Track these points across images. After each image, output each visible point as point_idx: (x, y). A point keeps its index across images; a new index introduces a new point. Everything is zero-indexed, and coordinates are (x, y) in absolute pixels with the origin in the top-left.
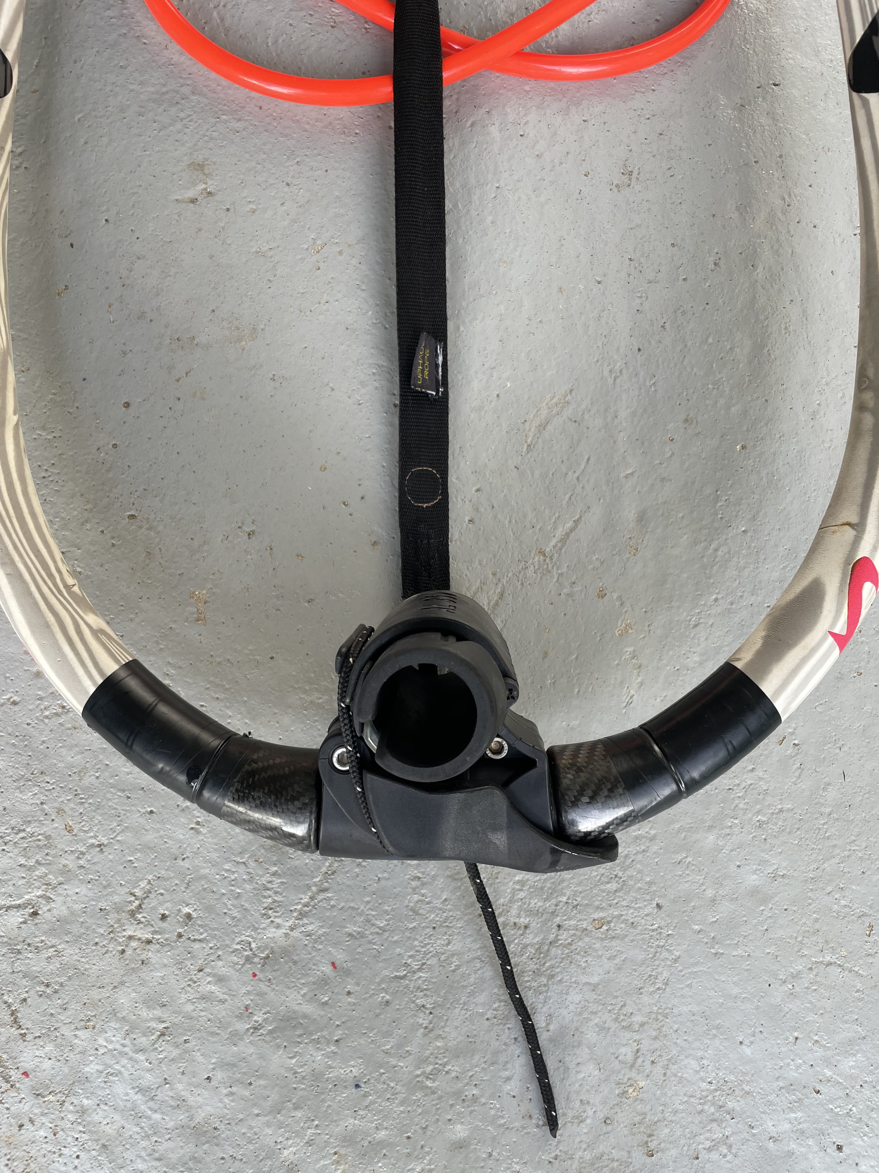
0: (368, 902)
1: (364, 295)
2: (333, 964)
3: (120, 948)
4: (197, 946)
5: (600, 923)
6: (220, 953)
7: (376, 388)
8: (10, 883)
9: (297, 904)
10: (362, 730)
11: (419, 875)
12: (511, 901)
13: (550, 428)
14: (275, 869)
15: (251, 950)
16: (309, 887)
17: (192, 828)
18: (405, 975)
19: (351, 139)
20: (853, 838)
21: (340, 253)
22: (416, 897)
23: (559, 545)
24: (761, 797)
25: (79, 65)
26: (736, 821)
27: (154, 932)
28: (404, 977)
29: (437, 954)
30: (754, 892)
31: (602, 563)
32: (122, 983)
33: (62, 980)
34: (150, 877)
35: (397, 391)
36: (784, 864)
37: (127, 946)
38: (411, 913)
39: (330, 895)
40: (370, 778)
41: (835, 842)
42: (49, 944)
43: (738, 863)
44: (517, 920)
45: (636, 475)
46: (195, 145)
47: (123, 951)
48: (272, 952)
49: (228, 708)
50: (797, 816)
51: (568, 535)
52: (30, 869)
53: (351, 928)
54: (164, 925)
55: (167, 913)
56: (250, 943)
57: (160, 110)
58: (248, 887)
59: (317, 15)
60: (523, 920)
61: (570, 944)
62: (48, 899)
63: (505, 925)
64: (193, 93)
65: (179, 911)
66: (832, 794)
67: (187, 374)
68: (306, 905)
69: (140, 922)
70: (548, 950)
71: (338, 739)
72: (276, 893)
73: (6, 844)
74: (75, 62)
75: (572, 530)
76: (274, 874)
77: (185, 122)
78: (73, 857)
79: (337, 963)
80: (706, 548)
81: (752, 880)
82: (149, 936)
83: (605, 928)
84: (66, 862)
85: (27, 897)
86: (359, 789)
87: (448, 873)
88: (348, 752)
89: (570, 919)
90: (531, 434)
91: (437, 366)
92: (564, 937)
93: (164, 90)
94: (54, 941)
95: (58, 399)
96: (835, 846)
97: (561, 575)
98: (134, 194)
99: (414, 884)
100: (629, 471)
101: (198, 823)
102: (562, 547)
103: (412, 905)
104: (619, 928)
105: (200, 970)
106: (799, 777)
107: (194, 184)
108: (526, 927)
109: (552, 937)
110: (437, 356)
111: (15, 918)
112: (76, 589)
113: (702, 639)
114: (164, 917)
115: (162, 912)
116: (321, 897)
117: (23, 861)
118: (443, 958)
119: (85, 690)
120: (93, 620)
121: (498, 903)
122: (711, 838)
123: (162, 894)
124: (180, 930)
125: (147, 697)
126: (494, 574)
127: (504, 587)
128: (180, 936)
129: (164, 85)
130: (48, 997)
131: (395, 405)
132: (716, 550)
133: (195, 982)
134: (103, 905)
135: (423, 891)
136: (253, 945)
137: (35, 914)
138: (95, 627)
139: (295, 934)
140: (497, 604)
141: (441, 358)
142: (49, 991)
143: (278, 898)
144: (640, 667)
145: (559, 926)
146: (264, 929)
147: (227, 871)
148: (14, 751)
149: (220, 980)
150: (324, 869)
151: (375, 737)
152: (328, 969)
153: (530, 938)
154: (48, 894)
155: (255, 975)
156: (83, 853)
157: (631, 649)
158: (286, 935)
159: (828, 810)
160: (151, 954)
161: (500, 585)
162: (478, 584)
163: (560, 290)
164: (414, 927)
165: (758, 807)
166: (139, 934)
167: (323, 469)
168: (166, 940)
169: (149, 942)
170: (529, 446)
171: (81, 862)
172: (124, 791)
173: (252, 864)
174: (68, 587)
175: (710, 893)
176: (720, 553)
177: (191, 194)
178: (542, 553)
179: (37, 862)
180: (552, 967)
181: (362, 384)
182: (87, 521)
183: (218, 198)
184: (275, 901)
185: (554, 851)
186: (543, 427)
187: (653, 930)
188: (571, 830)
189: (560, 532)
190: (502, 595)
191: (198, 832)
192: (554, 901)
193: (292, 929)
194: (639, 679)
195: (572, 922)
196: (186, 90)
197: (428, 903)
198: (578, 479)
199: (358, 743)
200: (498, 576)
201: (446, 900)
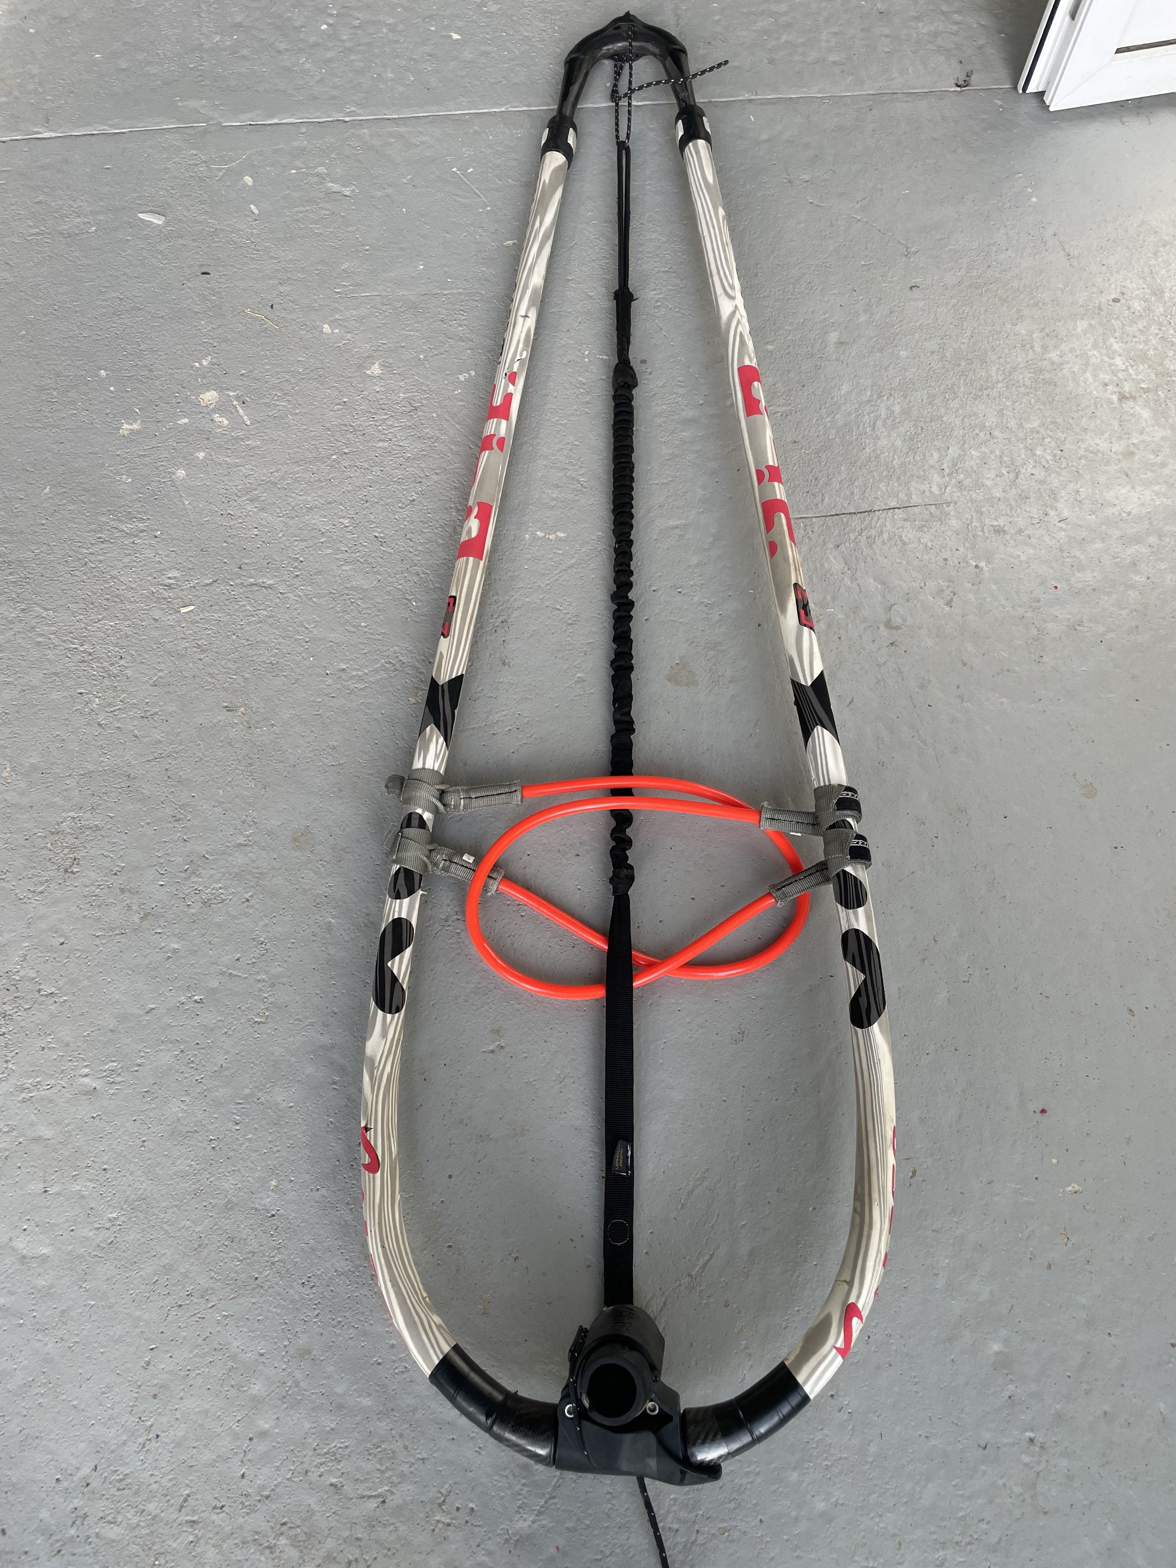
0: (580, 1507)
1: (586, 1108)
2: (557, 1548)
3: (432, 1528)
4: (477, 1529)
5: (724, 1530)
6: (490, 1535)
7: (592, 1167)
8: (371, 1481)
9: (537, 1506)
10: (581, 1395)
11: (611, 1491)
12: (668, 1512)
13: (694, 1193)
14: (524, 1481)
15: (508, 1534)
16: (544, 1495)
17: (476, 1451)
18: (601, 1559)
19: (581, 1013)
20: (887, 1480)
21: (574, 1083)
22: (609, 1506)
23: (701, 1271)
24: (827, 1448)
25: (434, 972)
26: (811, 1464)
27: (452, 1519)
28: (600, 1560)
29: (621, 1546)
30: (823, 1514)
31: (727, 1284)
32: (433, 1551)
33: (398, 1546)
34: (451, 1482)
35: (604, 1169)
36: (843, 1496)
37: (436, 1527)
38: (605, 1516)
39: (556, 1501)
40: (585, 1423)
41: (875, 1482)
42: (391, 1522)
43: (813, 1494)
44: (671, 1526)
45: (748, 1225)
46: (495, 1018)
47: (433, 1530)
48: (521, 1537)
49: (499, 1372)
50: (851, 1463)
51: (706, 1264)
52: (383, 1472)
53: (569, 1524)
54: (457, 1514)
55: (460, 1506)
56: (508, 1530)
57: (477, 998)
58: (508, 1492)
59: (564, 941)
60: (675, 1526)
61: (705, 1544)
62: (392, 1493)
63: (664, 1528)
64: (495, 988)
65: (467, 1505)
66: (873, 1448)
67: (485, 1157)
68: (542, 1507)
69: (444, 1511)
70: (691, 1547)
71: (567, 1400)
72: (525, 1497)
73: (370, 1455)
74: (432, 970)
75: (708, 1261)
76: (524, 1485)
77: (490, 1005)
78: (407, 1466)
79: (560, 1547)
80: (792, 1275)
81: (821, 1506)
82: (449, 1521)
83: (726, 1534)
84: (403, 1469)
85: (380, 1490)
86: (578, 1429)
87: (629, 1490)
88: (573, 1406)
89: (704, 1527)
90: (684, 1197)
91: (628, 1157)
92: (701, 1538)
93: (479, 986)
94: (394, 1521)
95: (413, 1173)
96: (875, 1485)
97: (701, 1291)
98: (460, 1048)
99: (608, 1496)
100: (743, 1223)
101: (480, 1448)
102: (703, 1272)
103: (606, 1511)
104: (736, 1535)
105: (478, 1546)
106: (852, 1436)
107: (494, 1042)
108: (677, 1531)
109: (693, 1538)
110: (628, 1151)
111: (373, 1504)
112: (427, 1299)
113: (789, 1337)
114: (458, 1509)
115: (457, 1505)
116: (551, 1502)
117: (378, 1467)
118: (625, 1548)
119: (433, 1362)
120: (437, 1319)
121: (659, 1512)
122: (795, 1475)
123: (457, 1494)
124: (467, 1519)
125: (464, 1368)
126: (660, 1289)
127: (666, 1298)
128: (467, 1522)
129: (479, 983)
130: (389, 1557)
131: (603, 1177)
132: (798, 1277)
133: (475, 1554)
134: (423, 1498)
135: (614, 1502)
136: (510, 1532)
137: (384, 1502)
138: (437, 1323)
139: (535, 1526)
140: (662, 1309)
141: (630, 1153)
142: (389, 1553)
143: (525, 1501)
144: (750, 1355)
145: (698, 1531)
146: (517, 1521)
147: (496, 1480)
148: (377, 1394)
149: (490, 1553)
150: (553, 1483)
151: (587, 1400)
152: (553, 1550)
153: (679, 1539)
154: (392, 1489)
155: (510, 1552)
156: (413, 1464)
157: (745, 1342)
158: (530, 1526)
159: (871, 1460)
160: (449, 1533)
161: (664, 1297)
162: (651, 1295)
163: (701, 1106)
164: (608, 1526)
165: (825, 1455)
166: (443, 1519)
167: (560, 1217)
168: (459, 1524)
169: (449, 1525)
170: (682, 1204)
171: (412, 1469)
172: (437, 1424)
173: (511, 1477)
174: (424, 1299)
175: (794, 1514)
176: (800, 1279)
177: (491, 1048)
178: (690, 1276)
179: (387, 1468)
180: (692, 1559)
181: (584, 1163)
182: (425, 1249)
183: (506, 1050)
184: (523, 1503)
185: (682, 1472)
186: (690, 1193)
187: (757, 1537)
188: (693, 1460)
189: (701, 1262)
190: (665, 1303)
191: (479, 1453)
192: (694, 1514)
193: (533, 1522)
194: (750, 1363)
195: (706, 1529)
196: (491, 986)
197: (617, 1510)
198: (712, 1227)
199: (579, 1403)
200: (663, 1290)
201: (627, 1509)
